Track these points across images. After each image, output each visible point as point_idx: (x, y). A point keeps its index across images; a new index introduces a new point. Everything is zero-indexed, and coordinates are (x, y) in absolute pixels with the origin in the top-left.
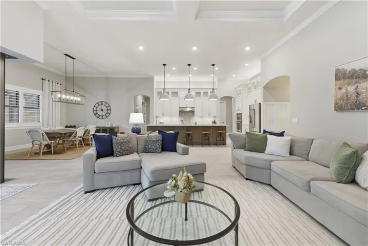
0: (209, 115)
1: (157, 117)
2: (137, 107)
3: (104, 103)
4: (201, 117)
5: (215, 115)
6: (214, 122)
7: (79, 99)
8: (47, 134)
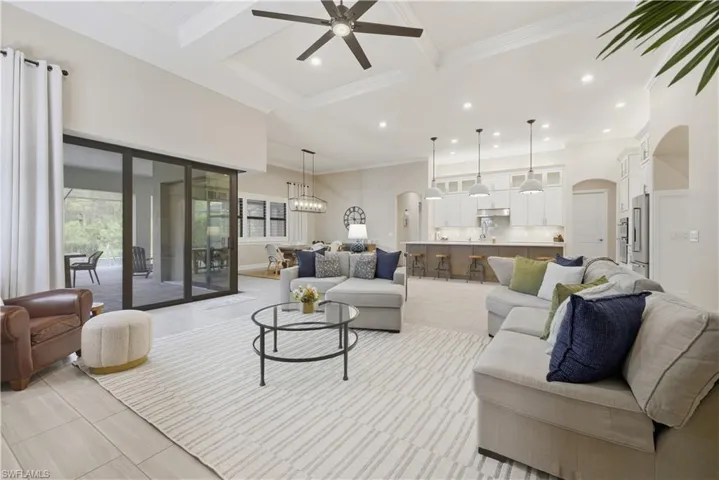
0: (545, 223)
1: (437, 229)
2: (407, 213)
3: (356, 209)
4: (528, 228)
5: (561, 224)
6: (560, 239)
7: (320, 206)
8: (282, 250)
